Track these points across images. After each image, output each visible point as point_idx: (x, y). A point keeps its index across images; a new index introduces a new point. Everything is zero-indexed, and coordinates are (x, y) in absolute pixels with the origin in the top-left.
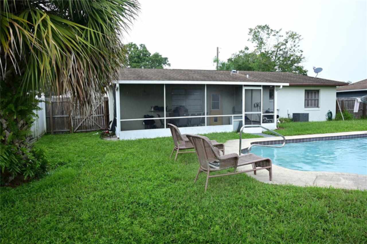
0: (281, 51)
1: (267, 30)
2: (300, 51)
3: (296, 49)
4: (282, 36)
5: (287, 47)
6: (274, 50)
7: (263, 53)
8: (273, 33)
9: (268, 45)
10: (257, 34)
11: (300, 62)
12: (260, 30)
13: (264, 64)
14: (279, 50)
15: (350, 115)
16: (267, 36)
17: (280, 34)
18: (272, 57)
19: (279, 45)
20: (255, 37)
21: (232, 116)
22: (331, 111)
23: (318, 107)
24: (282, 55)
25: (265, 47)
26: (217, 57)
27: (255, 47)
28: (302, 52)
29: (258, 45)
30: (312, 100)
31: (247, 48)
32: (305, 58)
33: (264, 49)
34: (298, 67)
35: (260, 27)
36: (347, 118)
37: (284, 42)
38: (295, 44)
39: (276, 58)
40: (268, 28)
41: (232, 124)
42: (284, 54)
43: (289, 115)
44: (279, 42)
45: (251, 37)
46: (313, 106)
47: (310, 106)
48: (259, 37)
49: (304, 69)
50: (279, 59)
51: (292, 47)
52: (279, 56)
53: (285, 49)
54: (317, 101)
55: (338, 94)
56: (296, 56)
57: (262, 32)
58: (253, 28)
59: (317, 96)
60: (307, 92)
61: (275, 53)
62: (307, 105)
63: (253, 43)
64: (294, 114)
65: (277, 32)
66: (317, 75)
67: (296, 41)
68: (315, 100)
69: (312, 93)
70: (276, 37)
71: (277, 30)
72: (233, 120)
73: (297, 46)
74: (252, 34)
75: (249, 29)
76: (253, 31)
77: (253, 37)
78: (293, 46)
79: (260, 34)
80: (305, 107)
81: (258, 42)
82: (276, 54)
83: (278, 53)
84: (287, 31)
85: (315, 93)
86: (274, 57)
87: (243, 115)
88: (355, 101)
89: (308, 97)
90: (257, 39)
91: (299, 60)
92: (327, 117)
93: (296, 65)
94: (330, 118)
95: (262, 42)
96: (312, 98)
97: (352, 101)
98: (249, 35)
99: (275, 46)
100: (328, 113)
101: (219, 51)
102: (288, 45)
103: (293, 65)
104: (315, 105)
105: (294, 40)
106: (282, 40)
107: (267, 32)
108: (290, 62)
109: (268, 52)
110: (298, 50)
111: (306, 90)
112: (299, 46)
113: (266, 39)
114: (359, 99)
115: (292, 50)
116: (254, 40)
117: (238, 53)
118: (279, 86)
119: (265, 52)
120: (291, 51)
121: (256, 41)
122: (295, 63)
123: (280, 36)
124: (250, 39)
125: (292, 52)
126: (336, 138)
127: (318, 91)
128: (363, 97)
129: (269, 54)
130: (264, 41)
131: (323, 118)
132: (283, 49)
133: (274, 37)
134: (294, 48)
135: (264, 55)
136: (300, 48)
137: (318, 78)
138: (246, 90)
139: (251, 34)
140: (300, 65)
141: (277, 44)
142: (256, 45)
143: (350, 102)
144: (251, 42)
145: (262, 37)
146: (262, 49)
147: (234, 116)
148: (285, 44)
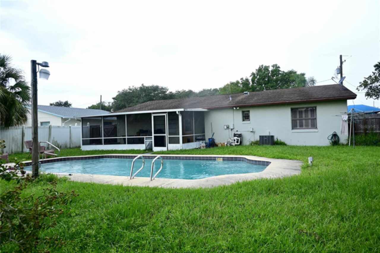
21: (144, 138)
22: (337, 133)
23: (314, 128)
41: (144, 144)
47: (304, 127)
60: (293, 111)
72: (145, 141)
80: (294, 128)
87: (153, 137)
89: (301, 116)
92: (330, 141)
94: (336, 143)
96: (307, 117)
100: (332, 136)
138: (154, 117)
147: (146, 138)
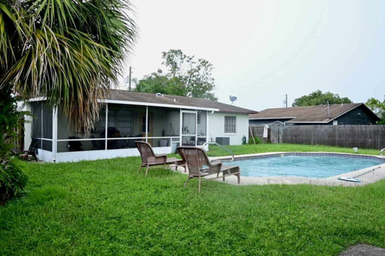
0: (194, 78)
1: (180, 55)
2: (212, 79)
3: (208, 77)
4: (195, 63)
5: (200, 74)
6: (188, 76)
7: (177, 77)
8: (186, 59)
9: (182, 70)
10: (171, 58)
11: (211, 90)
12: (173, 54)
13: (178, 88)
14: (192, 76)
15: (259, 140)
16: (181, 61)
17: (193, 60)
18: (186, 82)
19: (193, 71)
20: (169, 61)
21: (170, 138)
22: (245, 136)
23: (235, 132)
24: (195, 81)
25: (179, 72)
26: (129, 77)
27: (169, 70)
28: (213, 80)
29: (172, 69)
30: (230, 126)
31: (161, 70)
32: (215, 87)
33: (178, 73)
34: (209, 94)
35: (173, 51)
36: (257, 143)
37: (197, 69)
38: (207, 72)
39: (189, 84)
40: (181, 53)
41: (170, 146)
42: (197, 80)
43: (212, 139)
44: (192, 68)
45: (165, 60)
46: (231, 131)
47: (228, 131)
48: (173, 61)
49: (215, 97)
50: (192, 85)
51: (204, 75)
52: (192, 82)
53: (198, 76)
54: (234, 127)
55: (251, 121)
56: (208, 84)
57: (175, 57)
58: (167, 51)
59: (234, 121)
60: (227, 118)
61: (189, 78)
62: (226, 131)
63: (168, 66)
64: (217, 138)
65: (191, 59)
66: (233, 103)
67: (208, 70)
68: (232, 126)
69: (230, 119)
70: (189, 63)
71: (191, 57)
72: (171, 142)
73: (209, 73)
74: (166, 57)
75: (163, 53)
76: (167, 55)
77: (167, 60)
78: (205, 73)
79: (174, 59)
80: (225, 132)
81: (172, 66)
82: (190, 80)
83: (191, 79)
84: (200, 59)
85: (233, 119)
86: (188, 83)
87: (181, 137)
88: (264, 127)
89: (227, 123)
90: (171, 63)
91: (210, 87)
92: (242, 142)
93: (207, 92)
94: (244, 143)
95: (176, 66)
96: (230, 123)
97: (262, 127)
98: (163, 59)
99: (189, 72)
100: (243, 138)
101: (132, 71)
102: (201, 72)
103: (205, 92)
104: (232, 130)
105: (206, 68)
106: (195, 66)
107: (181, 57)
108: (202, 89)
109: (182, 77)
110: (210, 78)
111: (225, 117)
112: (210, 74)
113: (179, 64)
114: (267, 126)
115: (205, 77)
116: (168, 64)
117: (150, 75)
118: (211, 111)
119: (179, 76)
120: (203, 78)
121: (170, 65)
122: (206, 90)
123: (193, 63)
124: (165, 63)
125: (205, 79)
126: (259, 157)
127: (235, 118)
128: (270, 124)
129: (182, 79)
130: (178, 66)
131: (239, 143)
132: (196, 75)
133: (187, 62)
134: (206, 76)
135: (178, 80)
136: (212, 76)
137: (233, 106)
138: (183, 113)
139: (164, 57)
140: (211, 92)
141: (190, 70)
142: (171, 69)
143: (259, 128)
144: (165, 66)
145: (176, 62)
146: (176, 74)
147: (172, 138)
148: (198, 71)
